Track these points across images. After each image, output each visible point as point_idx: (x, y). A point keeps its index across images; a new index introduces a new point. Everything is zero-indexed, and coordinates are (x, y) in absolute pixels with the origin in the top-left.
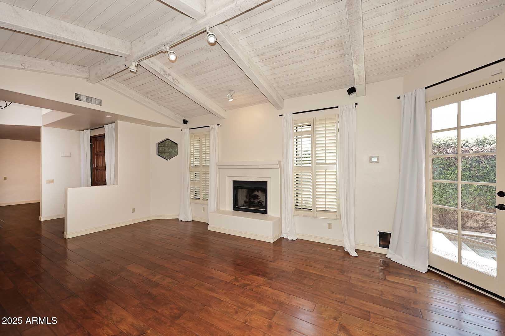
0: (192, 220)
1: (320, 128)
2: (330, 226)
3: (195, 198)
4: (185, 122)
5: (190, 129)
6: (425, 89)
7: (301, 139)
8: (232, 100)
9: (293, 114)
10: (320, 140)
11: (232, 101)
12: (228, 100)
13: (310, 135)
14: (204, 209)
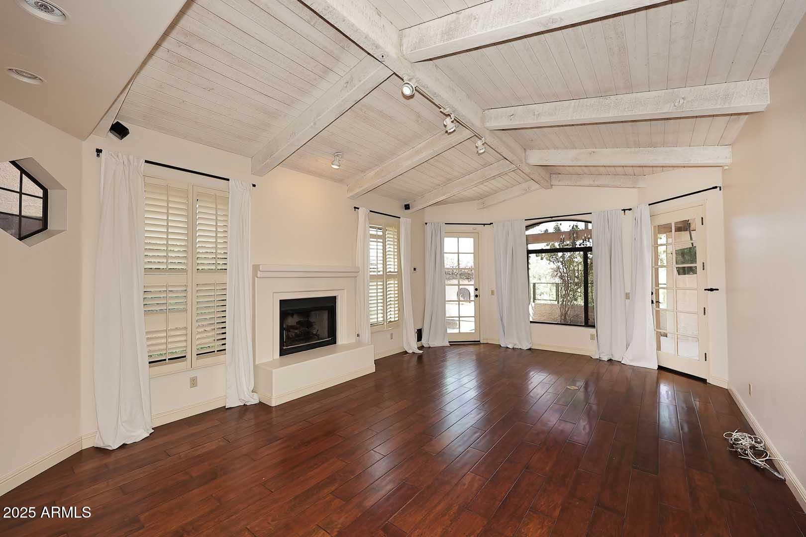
2: (392, 336)
4: (121, 132)
5: (146, 162)
12: (333, 164)
14: (194, 382)
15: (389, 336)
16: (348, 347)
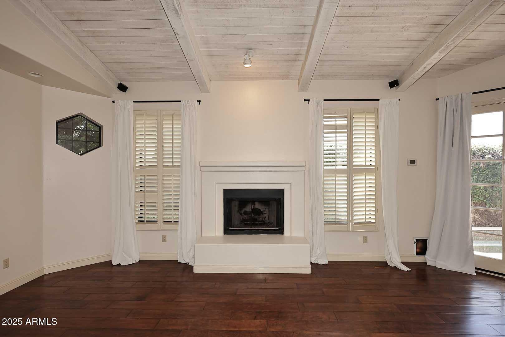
0: (139, 261)
1: (358, 123)
2: (365, 240)
3: (139, 221)
4: (122, 88)
5: (134, 102)
6: (472, 94)
7: (335, 134)
8: (250, 65)
9: (325, 100)
10: (358, 137)
11: (250, 67)
12: (245, 64)
13: (346, 130)
14: (164, 239)
15: (361, 239)
16: (292, 240)
